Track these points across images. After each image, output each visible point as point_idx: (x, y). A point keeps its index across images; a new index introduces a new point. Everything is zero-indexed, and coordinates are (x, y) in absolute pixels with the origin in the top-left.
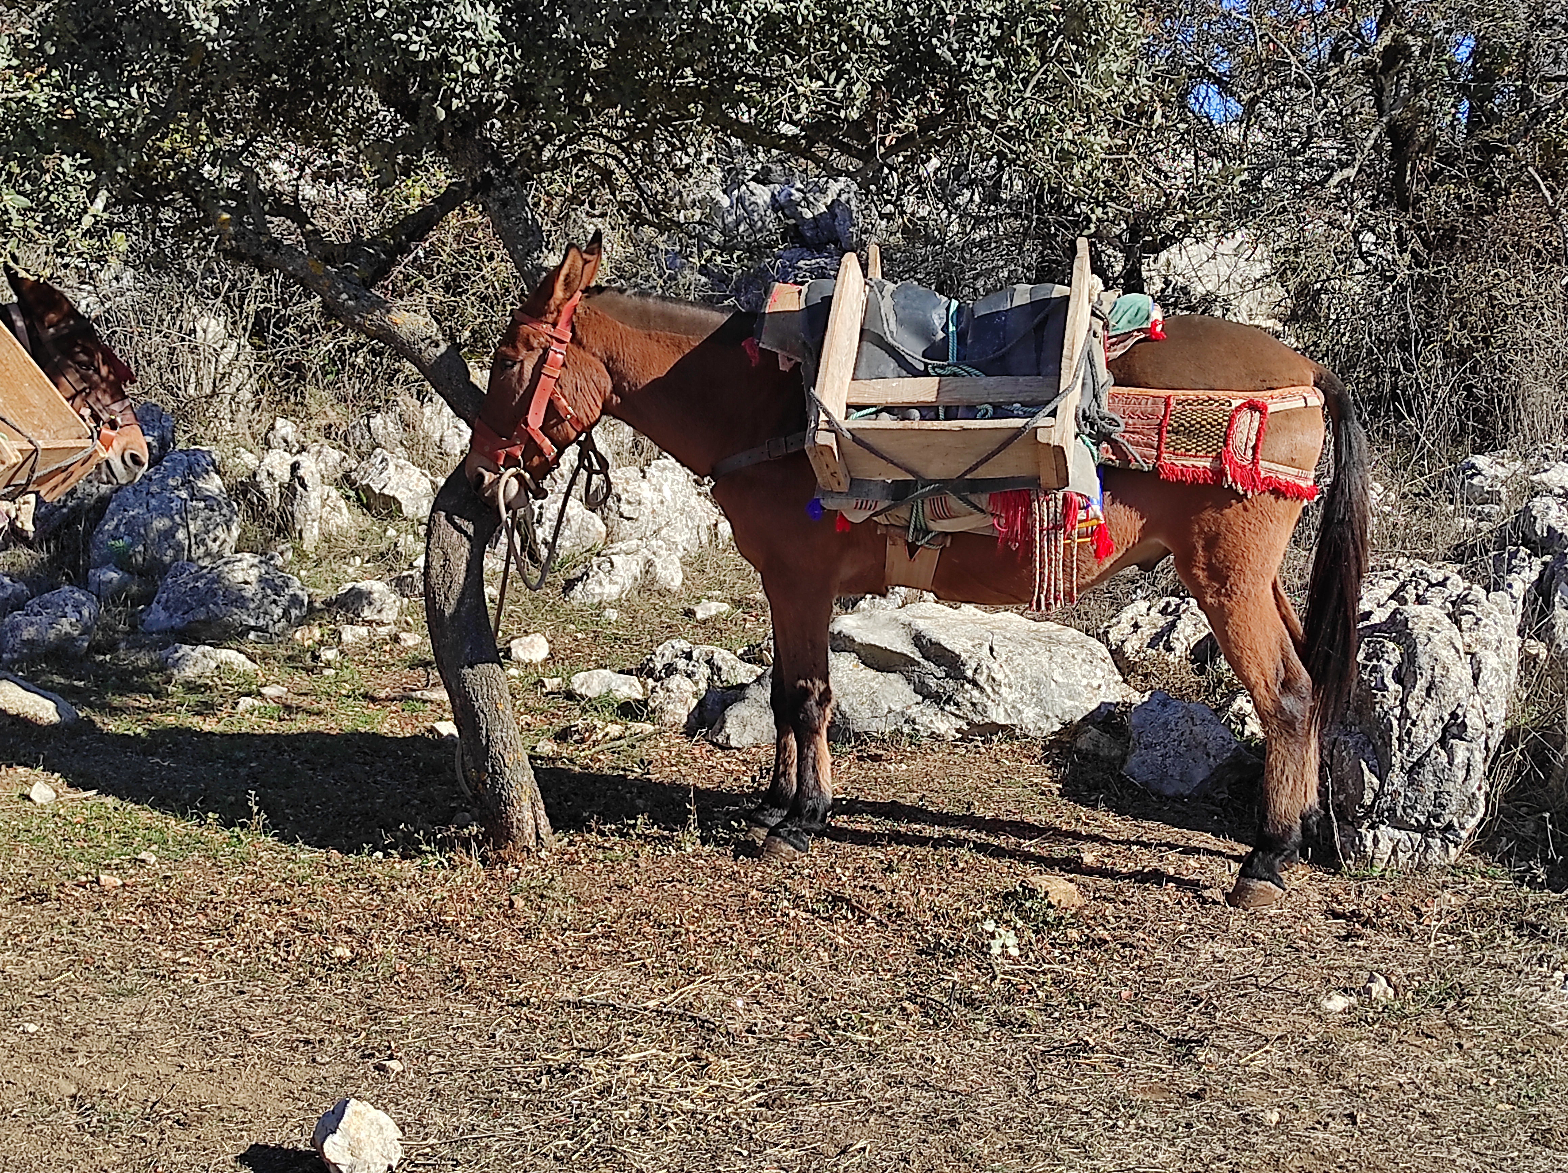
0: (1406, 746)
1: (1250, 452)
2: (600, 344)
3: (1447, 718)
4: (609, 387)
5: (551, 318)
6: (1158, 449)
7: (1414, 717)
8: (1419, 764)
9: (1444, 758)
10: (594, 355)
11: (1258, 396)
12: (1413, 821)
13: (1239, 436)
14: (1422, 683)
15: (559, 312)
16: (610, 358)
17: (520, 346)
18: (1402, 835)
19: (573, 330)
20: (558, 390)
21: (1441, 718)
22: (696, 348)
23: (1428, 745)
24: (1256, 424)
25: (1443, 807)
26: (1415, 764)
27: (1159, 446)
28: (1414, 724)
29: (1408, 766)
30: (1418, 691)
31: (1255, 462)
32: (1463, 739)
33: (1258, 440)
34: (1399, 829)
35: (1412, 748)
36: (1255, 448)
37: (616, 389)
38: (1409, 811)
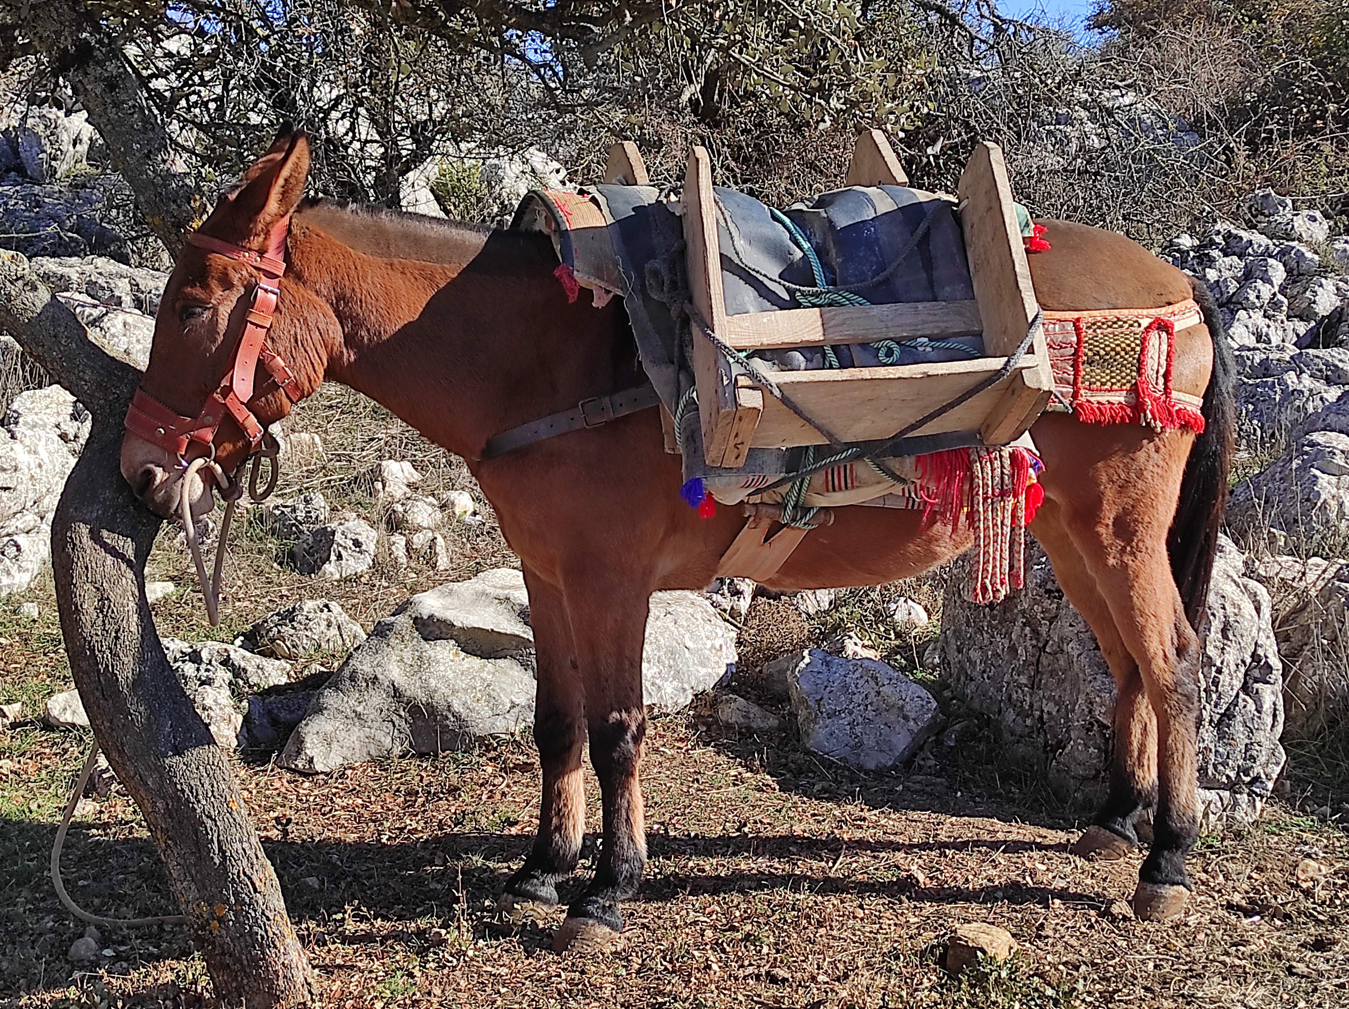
0: (1214, 696)
1: (1161, 381)
2: (327, 278)
3: (1248, 660)
4: (340, 338)
5: (256, 243)
6: (1075, 383)
7: (1218, 664)
8: (1228, 715)
9: (1251, 706)
10: (317, 293)
11: (1162, 312)
12: (1224, 779)
13: (1150, 361)
14: (1216, 625)
15: (267, 234)
16: (341, 297)
17: (214, 284)
18: (1212, 795)
19: (287, 259)
20: (269, 344)
21: (1243, 662)
22: (453, 279)
23: (1235, 692)
24: (1165, 347)
25: (1253, 759)
26: (1222, 715)
27: (1075, 379)
28: (1219, 671)
29: (1216, 718)
30: (1214, 635)
31: (1167, 391)
32: (1268, 683)
33: (1169, 365)
34: (1209, 789)
35: (1219, 698)
36: (1167, 375)
37: (350, 340)
38: (1220, 768)
